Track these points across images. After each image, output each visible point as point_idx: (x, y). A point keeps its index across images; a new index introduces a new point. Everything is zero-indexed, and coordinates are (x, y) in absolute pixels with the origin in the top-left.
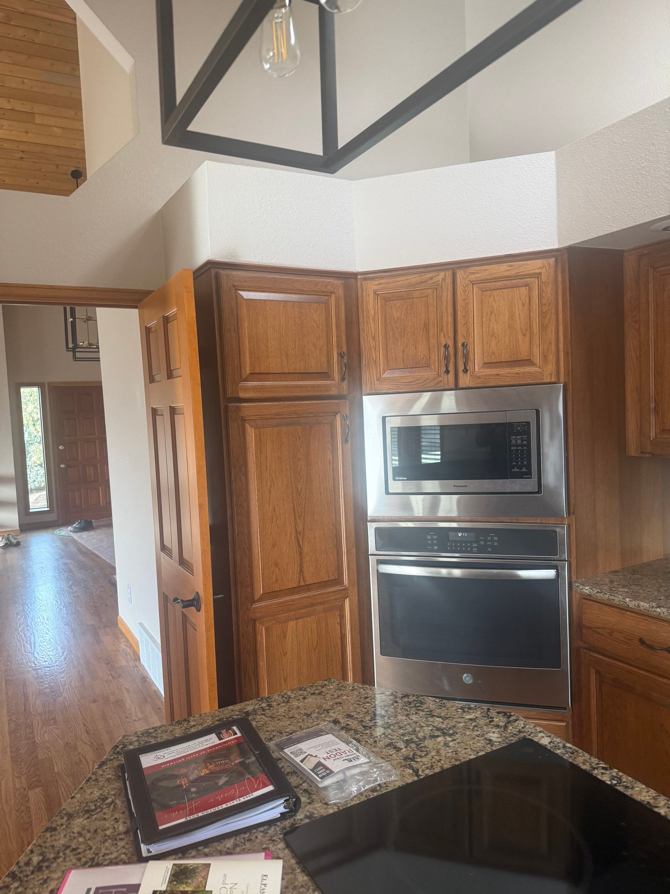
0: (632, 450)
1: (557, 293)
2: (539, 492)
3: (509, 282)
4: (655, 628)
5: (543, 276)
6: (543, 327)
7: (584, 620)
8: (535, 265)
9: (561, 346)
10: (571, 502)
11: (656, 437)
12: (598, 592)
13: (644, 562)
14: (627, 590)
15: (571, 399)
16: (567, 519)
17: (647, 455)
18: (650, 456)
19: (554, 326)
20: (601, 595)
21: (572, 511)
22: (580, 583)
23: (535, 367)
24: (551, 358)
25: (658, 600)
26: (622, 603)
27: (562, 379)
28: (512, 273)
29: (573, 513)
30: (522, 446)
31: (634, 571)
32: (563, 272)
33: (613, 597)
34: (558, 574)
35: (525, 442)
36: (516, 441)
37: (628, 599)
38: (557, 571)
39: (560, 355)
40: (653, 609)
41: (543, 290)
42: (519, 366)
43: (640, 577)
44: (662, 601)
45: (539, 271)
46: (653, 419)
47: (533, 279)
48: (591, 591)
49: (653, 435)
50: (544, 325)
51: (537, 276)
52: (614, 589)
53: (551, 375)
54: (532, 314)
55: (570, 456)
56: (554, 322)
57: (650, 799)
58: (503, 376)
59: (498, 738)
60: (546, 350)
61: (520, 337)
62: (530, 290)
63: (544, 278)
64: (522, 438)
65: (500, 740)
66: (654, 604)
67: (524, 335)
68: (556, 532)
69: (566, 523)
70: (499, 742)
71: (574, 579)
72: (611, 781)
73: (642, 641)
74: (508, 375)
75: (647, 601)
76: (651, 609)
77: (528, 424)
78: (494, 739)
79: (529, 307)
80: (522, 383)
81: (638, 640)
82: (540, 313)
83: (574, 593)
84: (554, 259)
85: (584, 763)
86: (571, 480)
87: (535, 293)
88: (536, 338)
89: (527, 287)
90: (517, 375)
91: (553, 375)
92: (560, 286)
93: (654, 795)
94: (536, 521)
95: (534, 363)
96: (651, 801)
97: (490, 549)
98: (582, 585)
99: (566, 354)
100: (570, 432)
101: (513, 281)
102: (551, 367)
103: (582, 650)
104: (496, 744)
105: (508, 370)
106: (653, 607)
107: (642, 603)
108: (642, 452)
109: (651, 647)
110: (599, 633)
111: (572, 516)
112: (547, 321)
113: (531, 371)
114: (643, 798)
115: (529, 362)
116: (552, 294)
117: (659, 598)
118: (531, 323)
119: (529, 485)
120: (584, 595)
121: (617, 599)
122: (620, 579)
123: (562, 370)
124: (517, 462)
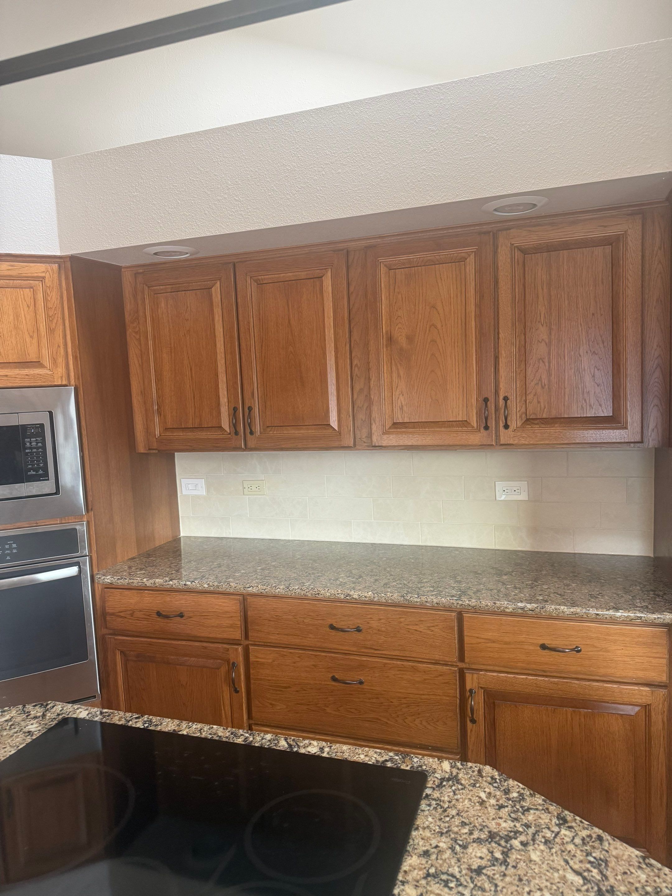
0: (141, 448)
1: (62, 297)
2: (57, 493)
3: (12, 281)
4: (169, 599)
5: (47, 280)
6: (51, 331)
7: (107, 608)
8: (38, 269)
9: (70, 350)
10: (89, 500)
11: (160, 435)
12: (118, 579)
13: (157, 546)
14: (144, 572)
15: (82, 401)
16: (86, 516)
17: (154, 451)
18: (157, 451)
19: (61, 330)
20: (121, 581)
21: (90, 508)
22: (101, 574)
23: (45, 369)
24: (61, 360)
25: (170, 575)
26: (140, 584)
27: (73, 382)
28: (14, 273)
29: (92, 509)
30: (37, 448)
31: (148, 555)
32: (67, 278)
33: (132, 581)
34: (80, 571)
35: (40, 444)
36: (31, 443)
37: (145, 580)
38: (80, 567)
39: (69, 359)
40: (167, 583)
41: (48, 294)
42: (28, 367)
43: (154, 559)
44: (173, 575)
45: (43, 275)
46: (157, 419)
47: (37, 282)
48: (112, 579)
49: (157, 433)
50: (52, 328)
51: (41, 279)
52: (132, 573)
53: (62, 377)
54: (38, 316)
55: (85, 456)
56: (61, 327)
57: (175, 727)
58: (12, 377)
59: (37, 727)
60: (55, 353)
61: (28, 339)
62: (34, 293)
63: (48, 282)
64: (36, 440)
65: (39, 728)
66: (167, 579)
67: (31, 337)
68: (76, 529)
69: (86, 520)
70: (39, 730)
71: (95, 572)
72: (143, 725)
73: (159, 614)
74: (17, 376)
75: (162, 577)
76: (165, 584)
77: (42, 426)
78: (33, 730)
79: (35, 309)
80: (32, 384)
81: (155, 614)
82: (46, 316)
83: (96, 585)
84: (57, 265)
85: (119, 720)
86: (87, 478)
87: (40, 296)
88: (44, 341)
89: (32, 290)
90: (27, 377)
91: (64, 379)
92: (65, 293)
93: (178, 723)
94: (56, 522)
95: (44, 365)
96: (176, 729)
97: (8, 558)
98: (104, 575)
99: (75, 358)
100: (84, 433)
101: (15, 281)
102: (61, 370)
103: (107, 636)
104: (36, 733)
105: (17, 371)
106: (166, 581)
107: (157, 580)
108: (149, 449)
109: (167, 617)
110: (122, 617)
111: (90, 513)
112: (54, 325)
113: (41, 373)
114: (169, 729)
115: (38, 364)
116: (57, 299)
117: (170, 573)
118: (38, 325)
119: (47, 486)
120: (106, 584)
121: (136, 581)
122: (137, 564)
123: (72, 374)
124: (33, 465)
